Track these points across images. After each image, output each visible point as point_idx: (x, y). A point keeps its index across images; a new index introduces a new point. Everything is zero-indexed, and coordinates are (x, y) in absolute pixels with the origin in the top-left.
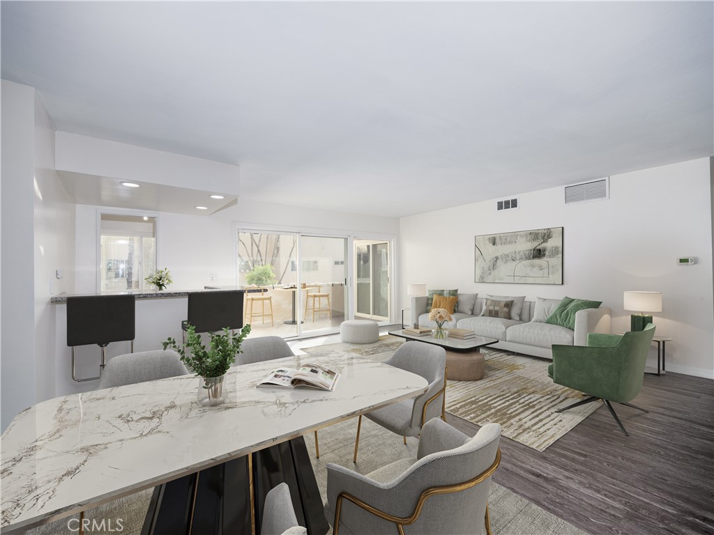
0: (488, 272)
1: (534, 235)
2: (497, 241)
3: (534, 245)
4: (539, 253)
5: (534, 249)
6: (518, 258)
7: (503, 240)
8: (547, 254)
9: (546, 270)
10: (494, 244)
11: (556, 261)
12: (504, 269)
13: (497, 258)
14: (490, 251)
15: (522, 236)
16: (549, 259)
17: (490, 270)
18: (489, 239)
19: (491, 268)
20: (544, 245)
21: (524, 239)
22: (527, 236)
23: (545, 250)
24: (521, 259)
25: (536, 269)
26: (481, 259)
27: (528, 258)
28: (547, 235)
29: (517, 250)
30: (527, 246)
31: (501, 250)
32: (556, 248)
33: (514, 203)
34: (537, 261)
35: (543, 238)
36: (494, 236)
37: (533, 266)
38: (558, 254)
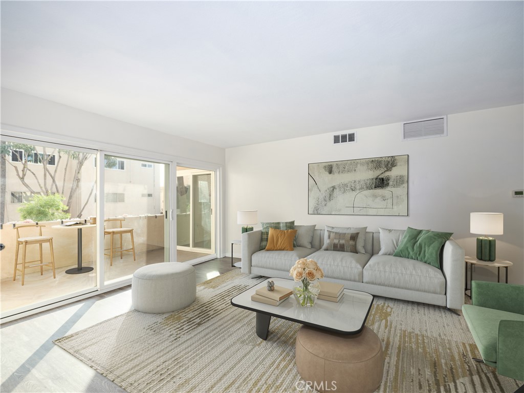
0: (324, 203)
1: (376, 163)
2: (334, 169)
3: (377, 173)
4: (381, 183)
5: (376, 179)
6: (358, 188)
7: (341, 168)
8: (391, 183)
9: (390, 201)
10: (330, 172)
11: (400, 191)
12: (342, 200)
13: (334, 188)
14: (326, 181)
15: (362, 164)
16: (393, 189)
17: (325, 200)
18: (325, 167)
19: (327, 199)
20: (387, 174)
21: (365, 167)
22: (368, 164)
23: (388, 179)
24: (362, 188)
25: (378, 200)
26: (315, 188)
27: (369, 188)
28: (391, 163)
29: (357, 179)
30: (370, 175)
31: (338, 179)
32: (401, 177)
33: (351, 138)
34: (379, 191)
35: (387, 166)
36: (330, 164)
37: (375, 196)
38: (403, 183)
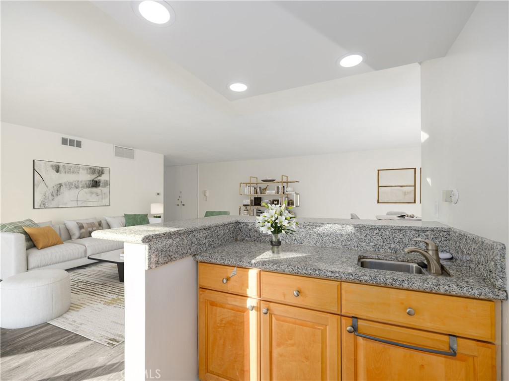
0: (51, 198)
1: (93, 170)
2: (61, 169)
3: (92, 177)
4: (95, 184)
5: (93, 181)
6: (80, 186)
7: (67, 170)
8: (101, 185)
9: (100, 196)
10: (57, 171)
11: (105, 190)
12: (68, 195)
13: (61, 185)
14: (53, 179)
15: (83, 169)
16: (102, 189)
17: (53, 195)
18: (52, 166)
19: (55, 194)
20: (99, 178)
21: (85, 172)
22: (87, 169)
23: (100, 182)
24: (83, 187)
25: (94, 195)
26: (42, 184)
27: (88, 187)
28: (101, 172)
29: (80, 180)
30: (89, 177)
31: (63, 178)
32: (107, 181)
33: (79, 144)
34: (94, 190)
35: (99, 173)
36: (57, 164)
37: (92, 193)
38: (107, 185)
